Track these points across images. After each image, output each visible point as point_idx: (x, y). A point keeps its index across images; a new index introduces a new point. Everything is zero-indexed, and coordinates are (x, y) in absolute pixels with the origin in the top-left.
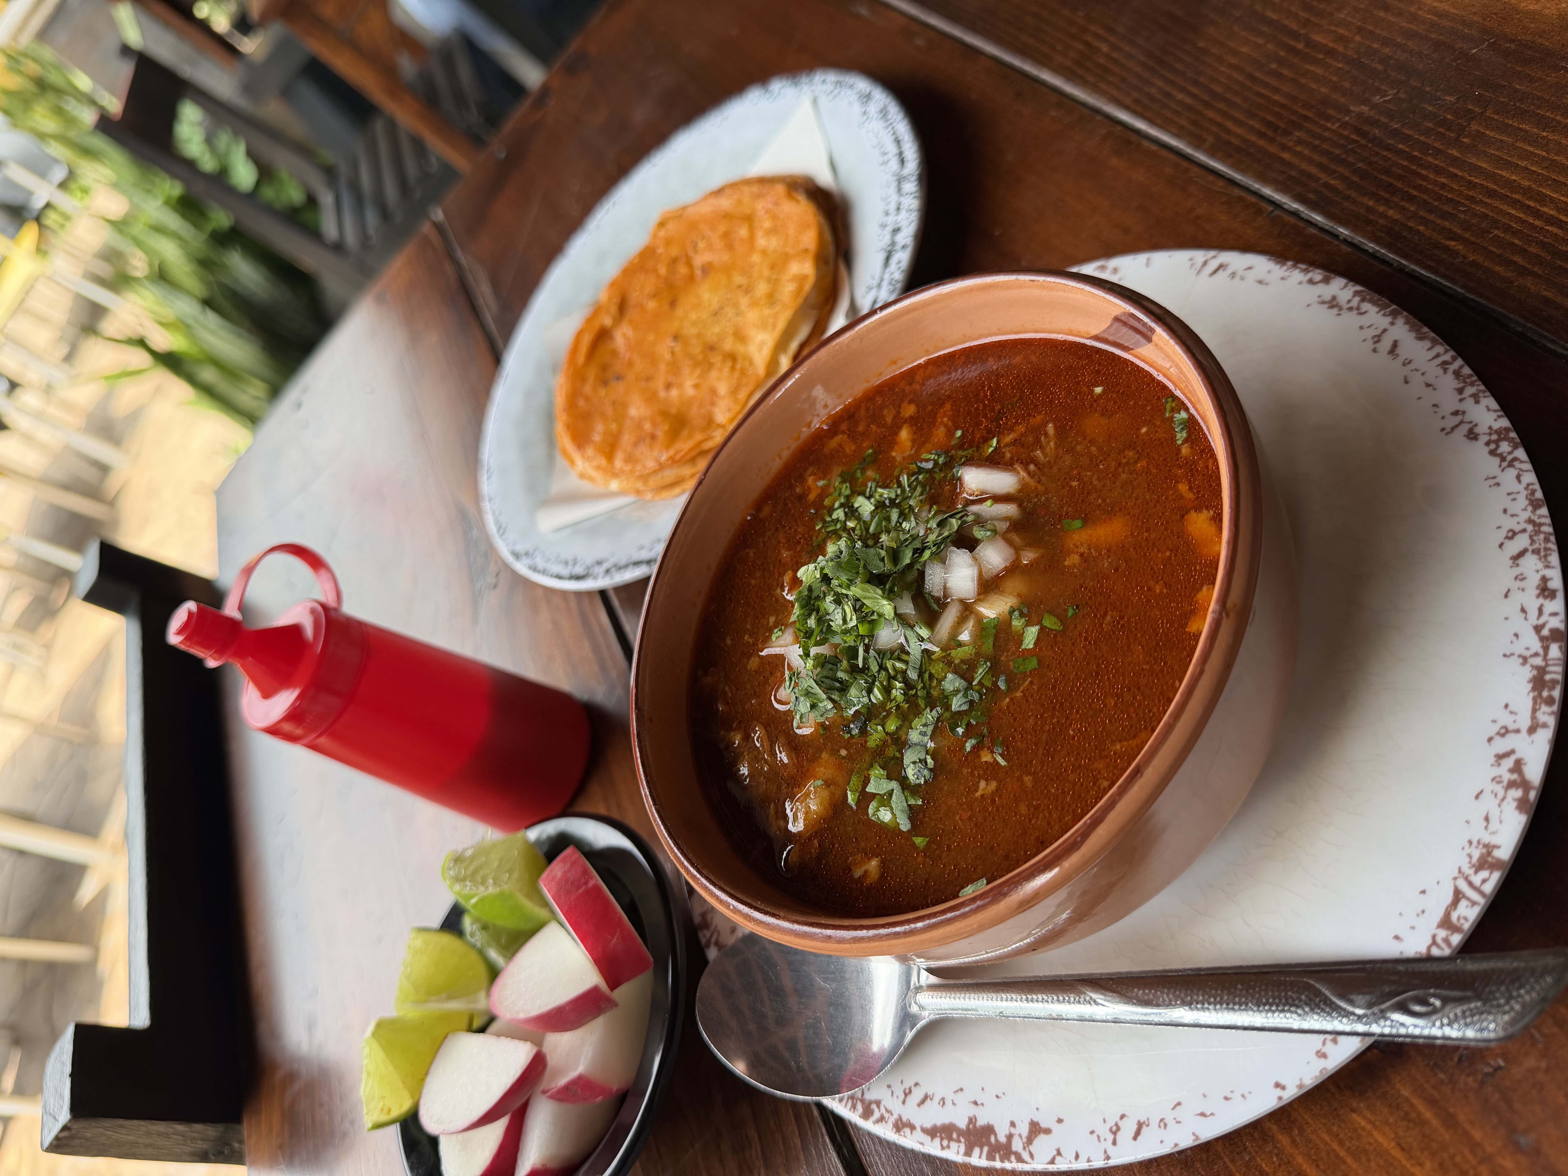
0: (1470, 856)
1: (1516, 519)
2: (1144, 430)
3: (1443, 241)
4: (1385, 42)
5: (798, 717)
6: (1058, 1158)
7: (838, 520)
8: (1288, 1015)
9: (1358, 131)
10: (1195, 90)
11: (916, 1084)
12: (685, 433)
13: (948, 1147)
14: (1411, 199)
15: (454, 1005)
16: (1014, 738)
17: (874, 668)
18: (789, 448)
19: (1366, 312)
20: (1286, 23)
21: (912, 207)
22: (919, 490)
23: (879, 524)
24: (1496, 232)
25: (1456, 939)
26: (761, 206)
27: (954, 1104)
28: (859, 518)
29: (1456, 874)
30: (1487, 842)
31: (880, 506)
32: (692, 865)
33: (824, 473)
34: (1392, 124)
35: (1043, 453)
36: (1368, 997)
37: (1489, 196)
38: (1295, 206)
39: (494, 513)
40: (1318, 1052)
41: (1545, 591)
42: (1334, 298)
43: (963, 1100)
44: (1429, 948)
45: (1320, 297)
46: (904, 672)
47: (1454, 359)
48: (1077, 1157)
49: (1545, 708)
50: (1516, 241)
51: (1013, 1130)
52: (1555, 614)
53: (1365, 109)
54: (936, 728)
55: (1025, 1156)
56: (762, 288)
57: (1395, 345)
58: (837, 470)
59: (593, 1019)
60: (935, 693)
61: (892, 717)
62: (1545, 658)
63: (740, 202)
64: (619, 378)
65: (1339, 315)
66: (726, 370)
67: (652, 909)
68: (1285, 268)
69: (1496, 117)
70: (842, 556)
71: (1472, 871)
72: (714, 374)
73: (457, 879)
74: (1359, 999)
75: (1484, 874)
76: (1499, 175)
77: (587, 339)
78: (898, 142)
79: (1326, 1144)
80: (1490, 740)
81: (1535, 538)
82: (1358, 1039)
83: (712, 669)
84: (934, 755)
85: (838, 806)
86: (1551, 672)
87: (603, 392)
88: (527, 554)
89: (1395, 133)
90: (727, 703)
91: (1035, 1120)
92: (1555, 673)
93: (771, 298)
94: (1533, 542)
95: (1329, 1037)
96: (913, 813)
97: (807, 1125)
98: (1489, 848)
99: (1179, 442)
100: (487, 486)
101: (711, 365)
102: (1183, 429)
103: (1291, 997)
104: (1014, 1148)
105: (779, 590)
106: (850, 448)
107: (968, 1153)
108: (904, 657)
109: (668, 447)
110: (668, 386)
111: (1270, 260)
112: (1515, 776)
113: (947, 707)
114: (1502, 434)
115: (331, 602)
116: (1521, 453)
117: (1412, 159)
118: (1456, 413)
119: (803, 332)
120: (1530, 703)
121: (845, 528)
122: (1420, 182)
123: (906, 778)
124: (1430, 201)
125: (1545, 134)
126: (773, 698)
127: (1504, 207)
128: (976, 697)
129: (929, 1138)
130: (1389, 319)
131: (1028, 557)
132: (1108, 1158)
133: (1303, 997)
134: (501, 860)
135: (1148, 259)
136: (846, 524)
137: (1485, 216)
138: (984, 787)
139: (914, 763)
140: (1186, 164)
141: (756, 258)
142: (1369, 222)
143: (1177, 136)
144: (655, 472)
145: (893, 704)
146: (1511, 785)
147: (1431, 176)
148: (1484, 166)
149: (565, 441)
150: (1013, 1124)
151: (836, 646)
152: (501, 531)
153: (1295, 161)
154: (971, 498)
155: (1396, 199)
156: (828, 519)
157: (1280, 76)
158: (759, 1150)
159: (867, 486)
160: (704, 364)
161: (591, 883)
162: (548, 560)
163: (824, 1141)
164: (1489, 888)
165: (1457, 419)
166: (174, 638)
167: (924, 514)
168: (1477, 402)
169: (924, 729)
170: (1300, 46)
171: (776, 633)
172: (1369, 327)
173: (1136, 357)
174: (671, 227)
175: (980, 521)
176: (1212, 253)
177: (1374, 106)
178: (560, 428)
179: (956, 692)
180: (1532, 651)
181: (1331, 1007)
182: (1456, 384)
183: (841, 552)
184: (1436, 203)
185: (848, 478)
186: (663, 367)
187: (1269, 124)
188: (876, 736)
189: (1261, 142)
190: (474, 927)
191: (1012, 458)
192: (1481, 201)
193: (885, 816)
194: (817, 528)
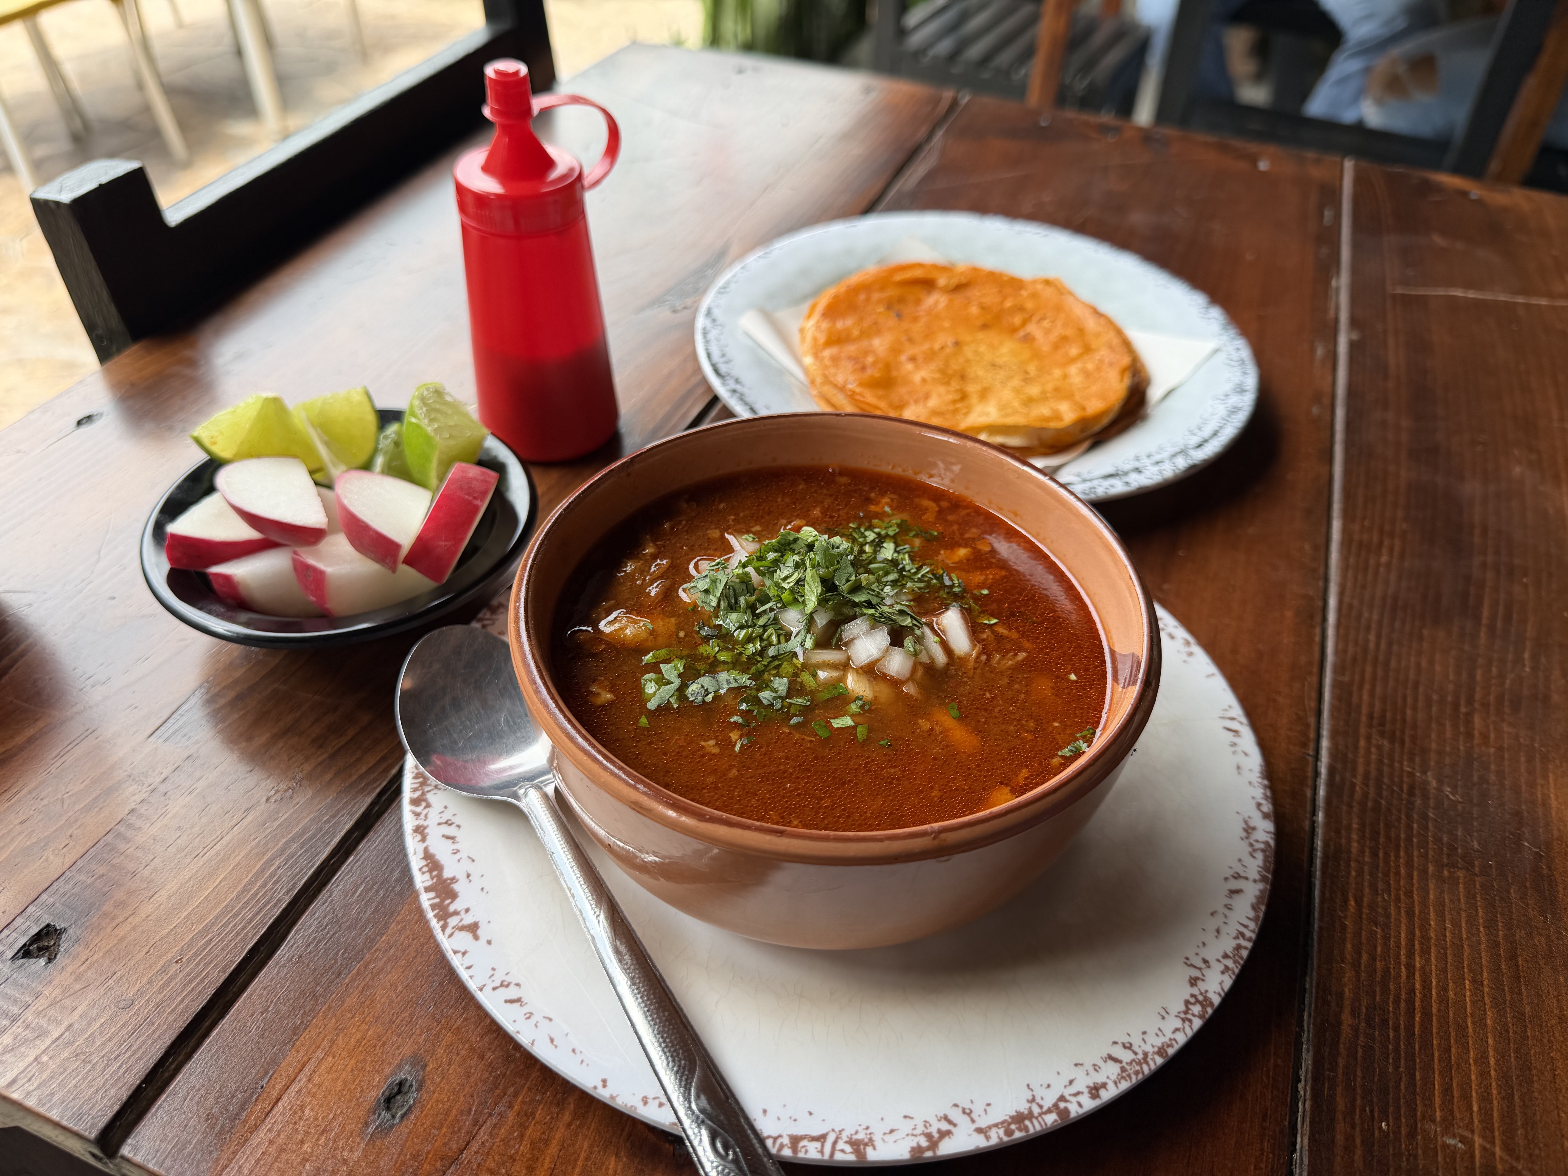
0: (856, 1133)
1: (1142, 1044)
2: (1056, 724)
3: (1350, 894)
4: (1500, 774)
5: (692, 585)
6: (460, 955)
7: (865, 537)
8: (663, 1057)
9: (1412, 788)
10: (1383, 646)
11: (459, 826)
12: (880, 392)
13: (423, 873)
14: (1375, 855)
15: (323, 451)
16: (760, 747)
17: (761, 622)
18: (904, 471)
19: (1254, 857)
20: (1478, 689)
21: (1164, 472)
22: (922, 585)
23: (879, 569)
24: (1379, 931)
25: (787, 1152)
26: (1103, 353)
27: (459, 861)
28: (875, 552)
29: (837, 1130)
30: (874, 1139)
31: (894, 563)
32: (534, 560)
33: (896, 508)
34: (1431, 810)
35: (999, 660)
36: (708, 1107)
37: (1407, 912)
38: (1323, 770)
39: (734, 276)
40: (645, 1097)
41: (1095, 1091)
42: (1254, 829)
43: (466, 866)
44: (769, 1137)
45: (1249, 817)
46: (771, 645)
47: (1250, 940)
48: (469, 968)
49: (1001, 1132)
50: (1379, 949)
51: (462, 913)
52: (1080, 1105)
53: (1434, 784)
54: (738, 688)
55: (449, 931)
56: (1034, 390)
57: (1238, 892)
58: (905, 516)
59: (372, 559)
60: (766, 676)
61: (730, 653)
62: (1040, 1115)
63: (1098, 335)
64: (899, 316)
65: (1242, 839)
66: (950, 397)
67: (481, 564)
68: (1260, 780)
69: (1478, 886)
70: (835, 550)
71: (845, 1139)
72: (942, 389)
73: (423, 399)
74: (704, 1102)
75: (848, 1148)
76: (1429, 911)
77: (918, 273)
78: (1215, 434)
79: (581, 1148)
80: (956, 1105)
81: (1134, 1063)
82: (674, 1119)
83: (695, 504)
84: (717, 697)
85: (640, 650)
86: (1032, 1123)
87: (881, 309)
88: (714, 321)
89: (1425, 817)
90: (672, 528)
91: (480, 924)
92: (1034, 1126)
93: (1029, 401)
94: (1130, 1063)
95: (664, 1100)
96: (664, 709)
97: (381, 769)
98: (871, 1142)
99: (1060, 753)
100: (753, 260)
101: (948, 383)
102: (1072, 751)
103: (678, 1054)
104: (449, 920)
105: (784, 521)
106: (929, 517)
107: (427, 889)
108: (782, 639)
109: (861, 384)
110: (913, 359)
111: (1261, 766)
112: (936, 1135)
113: (759, 689)
114: (1205, 1002)
115: (586, 182)
116: (1197, 1023)
117: (1409, 839)
118: (1205, 961)
119: (1014, 441)
120: (1000, 1119)
121: (862, 545)
122: (1392, 854)
123: (688, 687)
124: (1380, 870)
125: (1482, 929)
126: (695, 560)
127: (1403, 927)
128: (778, 706)
129: (422, 855)
130: (1257, 877)
131: (909, 689)
132: (481, 990)
133: (683, 1062)
134: (456, 425)
135: (1213, 675)
136: (865, 545)
137: (1388, 916)
138: (710, 745)
139: (703, 687)
140: (1315, 670)
141: (1057, 373)
142: (1338, 832)
143: (1336, 652)
144: (835, 386)
145: (742, 649)
146: (929, 1136)
147: (1402, 861)
148: (1431, 896)
149: (823, 302)
150: (467, 910)
151: (764, 585)
152: (722, 290)
153: (1362, 752)
154: (935, 626)
155: (1368, 843)
156: (862, 530)
157: (1429, 706)
158: (340, 745)
159: (905, 544)
160: (946, 377)
161: (477, 502)
162: (718, 340)
163: (376, 788)
164: (839, 1157)
165: (1201, 965)
166: (490, 70)
167: (904, 597)
168: (1223, 973)
169: (732, 680)
170: (1463, 710)
171: (750, 537)
172: (1244, 866)
173: (1113, 689)
174: (1048, 292)
175: (919, 640)
176: (1244, 720)
177: (1439, 790)
178: (831, 292)
179: (776, 691)
180: (1041, 1103)
181: (686, 1085)
182: (1229, 950)
183: (838, 548)
184: (1380, 875)
185: (904, 528)
186: (926, 346)
187: (1383, 717)
188: (709, 649)
189: (1364, 719)
190: (393, 436)
191: (983, 640)
192: (1400, 907)
193: (650, 688)
194: (851, 525)
